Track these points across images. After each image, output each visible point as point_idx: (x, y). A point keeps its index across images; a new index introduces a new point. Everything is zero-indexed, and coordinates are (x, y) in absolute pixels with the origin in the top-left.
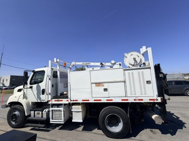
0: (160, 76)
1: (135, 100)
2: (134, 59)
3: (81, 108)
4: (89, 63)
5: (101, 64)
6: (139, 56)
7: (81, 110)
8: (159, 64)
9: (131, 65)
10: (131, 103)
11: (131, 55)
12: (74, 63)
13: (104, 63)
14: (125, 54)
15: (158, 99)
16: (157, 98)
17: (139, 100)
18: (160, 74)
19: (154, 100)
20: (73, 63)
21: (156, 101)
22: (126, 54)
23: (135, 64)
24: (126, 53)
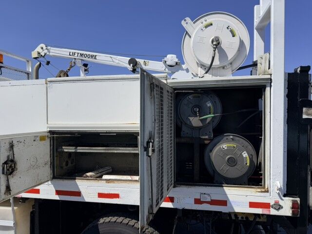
0: (304, 116)
1: (198, 201)
2: (217, 44)
3: (12, 217)
4: (91, 53)
5: (130, 62)
6: (236, 32)
7: (11, 223)
8: (308, 68)
9: (202, 66)
10: (184, 210)
11: (206, 27)
12: (45, 48)
13: (140, 61)
14: (183, 23)
15: (281, 203)
16: (278, 199)
17: (213, 202)
18: (304, 109)
19: (266, 206)
20: (38, 49)
21: (273, 212)
22: (187, 24)
23: (217, 62)
24: (188, 19)
